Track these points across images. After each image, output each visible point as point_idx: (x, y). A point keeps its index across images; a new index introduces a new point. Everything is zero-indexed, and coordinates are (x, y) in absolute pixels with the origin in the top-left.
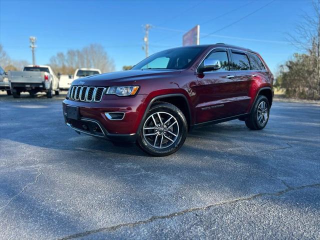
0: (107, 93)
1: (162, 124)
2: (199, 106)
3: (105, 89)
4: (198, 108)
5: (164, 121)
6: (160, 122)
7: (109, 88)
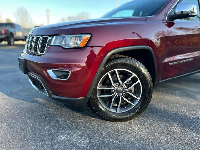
0: (52, 43)
1: (121, 82)
2: (167, 60)
3: (50, 38)
4: (165, 63)
5: (123, 80)
6: (118, 81)
7: (55, 37)
